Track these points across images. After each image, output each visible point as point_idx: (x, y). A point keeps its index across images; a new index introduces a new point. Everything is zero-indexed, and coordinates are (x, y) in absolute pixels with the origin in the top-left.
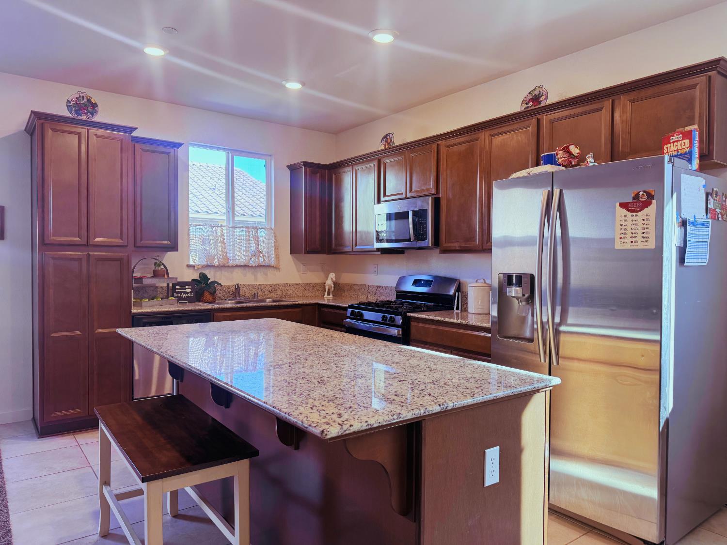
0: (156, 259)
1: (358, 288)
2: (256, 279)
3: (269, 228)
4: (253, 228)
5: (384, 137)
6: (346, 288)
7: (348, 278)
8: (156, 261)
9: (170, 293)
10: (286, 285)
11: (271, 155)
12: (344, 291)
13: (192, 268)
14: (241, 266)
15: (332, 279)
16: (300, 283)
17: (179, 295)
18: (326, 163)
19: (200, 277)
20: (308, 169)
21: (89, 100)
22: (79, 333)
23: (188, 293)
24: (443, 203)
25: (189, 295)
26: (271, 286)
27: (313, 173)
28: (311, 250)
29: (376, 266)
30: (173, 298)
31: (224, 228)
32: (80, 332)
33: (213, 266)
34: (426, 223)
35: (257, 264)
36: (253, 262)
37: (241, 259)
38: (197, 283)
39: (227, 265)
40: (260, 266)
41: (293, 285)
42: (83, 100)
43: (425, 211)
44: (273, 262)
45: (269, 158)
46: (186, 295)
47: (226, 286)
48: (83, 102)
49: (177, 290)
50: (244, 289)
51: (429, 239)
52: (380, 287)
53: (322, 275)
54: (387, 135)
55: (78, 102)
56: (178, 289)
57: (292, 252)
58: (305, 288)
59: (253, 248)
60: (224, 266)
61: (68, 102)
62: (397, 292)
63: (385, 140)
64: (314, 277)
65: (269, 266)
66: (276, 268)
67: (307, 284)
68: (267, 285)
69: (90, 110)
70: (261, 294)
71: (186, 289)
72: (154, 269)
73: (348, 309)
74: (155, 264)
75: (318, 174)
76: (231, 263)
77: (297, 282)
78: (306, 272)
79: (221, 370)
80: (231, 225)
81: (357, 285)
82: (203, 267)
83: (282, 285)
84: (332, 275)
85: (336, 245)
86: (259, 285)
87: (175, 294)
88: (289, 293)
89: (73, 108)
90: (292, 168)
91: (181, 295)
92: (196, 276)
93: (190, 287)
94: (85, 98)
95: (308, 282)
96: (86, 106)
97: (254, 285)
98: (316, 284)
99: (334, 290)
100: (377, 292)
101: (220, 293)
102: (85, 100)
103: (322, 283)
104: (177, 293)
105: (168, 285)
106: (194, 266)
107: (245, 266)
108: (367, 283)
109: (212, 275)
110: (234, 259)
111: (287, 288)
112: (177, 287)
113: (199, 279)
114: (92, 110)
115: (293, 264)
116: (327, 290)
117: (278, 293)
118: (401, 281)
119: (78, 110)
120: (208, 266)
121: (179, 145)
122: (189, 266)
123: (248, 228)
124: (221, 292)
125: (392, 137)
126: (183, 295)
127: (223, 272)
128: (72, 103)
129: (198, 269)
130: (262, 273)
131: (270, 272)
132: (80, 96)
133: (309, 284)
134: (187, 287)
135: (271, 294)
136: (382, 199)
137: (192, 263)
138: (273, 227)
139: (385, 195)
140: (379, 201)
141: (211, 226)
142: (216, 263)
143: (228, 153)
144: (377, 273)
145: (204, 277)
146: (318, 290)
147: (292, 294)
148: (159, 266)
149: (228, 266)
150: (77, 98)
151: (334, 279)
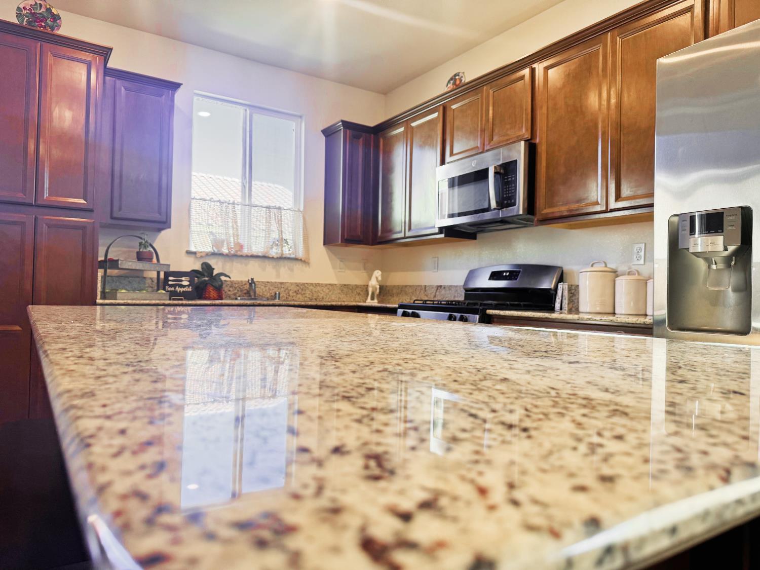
0: (141, 238)
1: (411, 290)
2: (278, 275)
3: (297, 210)
4: (275, 208)
5: (451, 79)
6: (395, 291)
7: (398, 279)
8: (141, 241)
9: (161, 284)
10: (317, 285)
11: (301, 117)
12: (392, 295)
13: (193, 256)
14: (257, 257)
15: (377, 278)
16: (336, 282)
17: (172, 289)
18: (372, 124)
19: (202, 268)
20: (348, 131)
21: (49, 10)
22: (18, 328)
23: (184, 286)
24: (542, 150)
25: (186, 289)
26: (297, 285)
27: (355, 137)
28: (351, 239)
29: (436, 259)
30: (164, 292)
31: (236, 206)
32: (20, 327)
33: (222, 255)
34: (515, 182)
35: (279, 256)
36: (274, 252)
37: (258, 248)
38: (198, 275)
39: (239, 253)
40: (282, 258)
41: (326, 285)
42: (40, 10)
43: (515, 162)
44: (301, 254)
45: (300, 120)
46: (182, 289)
47: (238, 282)
48: (41, 11)
49: (170, 283)
50: (262, 287)
51: (519, 204)
52: (441, 286)
53: (364, 274)
54: (455, 75)
55: (33, 11)
56: (171, 281)
57: (326, 243)
58: (342, 291)
59: (275, 235)
60: (235, 256)
61: (19, 9)
62: (466, 290)
63: (452, 82)
64: (354, 277)
65: (296, 259)
66: (304, 262)
67: (345, 285)
68: (292, 284)
69: (50, 23)
70: (285, 295)
71: (182, 281)
72: (138, 250)
73: (399, 310)
74: (141, 244)
75: (361, 140)
76: (246, 251)
77: (332, 283)
78: (343, 270)
79: (229, 392)
80: (247, 202)
81: (410, 286)
82: (208, 255)
83: (312, 284)
84: (378, 274)
85: (383, 231)
86: (282, 283)
87: (167, 287)
88: (321, 296)
89: (26, 19)
90: (329, 133)
91: (175, 288)
92: (197, 267)
93: (188, 278)
94: (43, 6)
95: (346, 283)
96: (44, 17)
97: (276, 282)
98: (357, 286)
99: (380, 292)
100: (438, 293)
101: (229, 291)
102: (43, 10)
103: (364, 286)
104: (171, 286)
105: (158, 273)
106: (195, 253)
107: (265, 257)
108: (423, 284)
109: (218, 267)
110: (250, 247)
111: (319, 288)
112: (171, 278)
113: (201, 270)
114: (52, 23)
115: (327, 258)
116: (370, 293)
117: (307, 295)
118: (472, 274)
119: (31, 21)
120: (214, 254)
121: (176, 86)
122: (189, 253)
123: (268, 208)
124: (231, 289)
125: (462, 77)
126: (178, 289)
127: (235, 264)
128: (24, 12)
129: (201, 257)
130: (286, 268)
131: (297, 266)
132: (36, 3)
133: (348, 285)
134: (183, 279)
135: (298, 296)
136: (448, 158)
137: (193, 249)
138: (302, 209)
139: (452, 154)
140: (443, 162)
141: (219, 201)
142: (225, 251)
143: (246, 110)
144: (437, 267)
145: (207, 268)
146: (359, 294)
147: (325, 297)
148: (145, 247)
149: (241, 256)
150: (31, 5)
151: (380, 278)
